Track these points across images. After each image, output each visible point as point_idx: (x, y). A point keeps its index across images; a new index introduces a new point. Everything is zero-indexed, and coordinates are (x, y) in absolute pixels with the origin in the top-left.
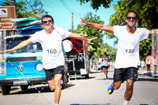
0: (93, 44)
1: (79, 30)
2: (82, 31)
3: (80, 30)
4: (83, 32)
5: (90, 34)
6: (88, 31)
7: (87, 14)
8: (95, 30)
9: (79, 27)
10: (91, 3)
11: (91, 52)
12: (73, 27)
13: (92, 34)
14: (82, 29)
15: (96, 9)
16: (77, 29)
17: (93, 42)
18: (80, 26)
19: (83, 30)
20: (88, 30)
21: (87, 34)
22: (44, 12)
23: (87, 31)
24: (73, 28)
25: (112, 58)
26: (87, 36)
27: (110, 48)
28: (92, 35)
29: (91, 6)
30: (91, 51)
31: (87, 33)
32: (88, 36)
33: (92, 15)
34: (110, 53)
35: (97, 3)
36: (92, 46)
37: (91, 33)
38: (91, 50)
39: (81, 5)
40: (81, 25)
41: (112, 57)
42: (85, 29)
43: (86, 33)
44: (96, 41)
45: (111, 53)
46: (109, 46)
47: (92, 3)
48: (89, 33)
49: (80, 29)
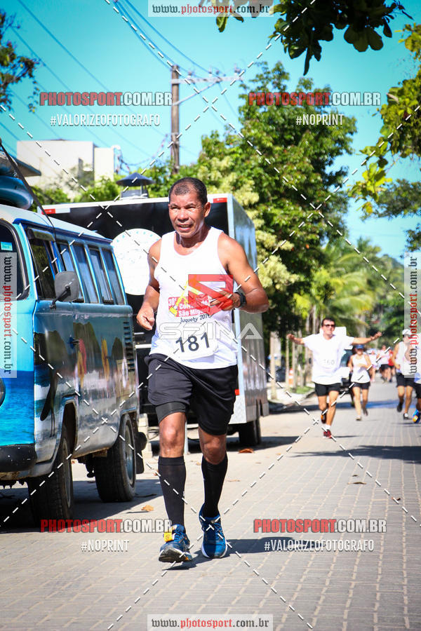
0: (287, 245)
1: (210, 168)
2: (226, 171)
3: (218, 169)
4: (232, 177)
5: (274, 193)
6: (260, 175)
7: (260, 77)
8: (299, 170)
9: (208, 152)
10: (281, 20)
11: (277, 291)
12: (176, 146)
13: (287, 189)
14: (227, 162)
15: (304, 54)
16: (201, 161)
17: (291, 240)
18: (217, 143)
19: (232, 169)
20: (261, 166)
21: (254, 191)
22: (15, 62)
23: (254, 173)
24: (178, 154)
25: (396, 324)
26: (257, 203)
27: (384, 270)
28: (281, 196)
29: (275, 35)
30: (278, 287)
31: (258, 187)
32: (263, 200)
33: (284, 82)
34: (383, 297)
35: (310, 22)
36: (283, 262)
37: (278, 183)
38: (274, 284)
39: (221, 29)
40: (222, 139)
41: (394, 320)
42: (243, 161)
43: (252, 182)
44: (308, 233)
45: (390, 297)
46: (379, 255)
47: (284, 18)
48: (265, 184)
49: (215, 162)
